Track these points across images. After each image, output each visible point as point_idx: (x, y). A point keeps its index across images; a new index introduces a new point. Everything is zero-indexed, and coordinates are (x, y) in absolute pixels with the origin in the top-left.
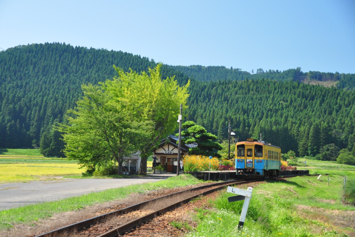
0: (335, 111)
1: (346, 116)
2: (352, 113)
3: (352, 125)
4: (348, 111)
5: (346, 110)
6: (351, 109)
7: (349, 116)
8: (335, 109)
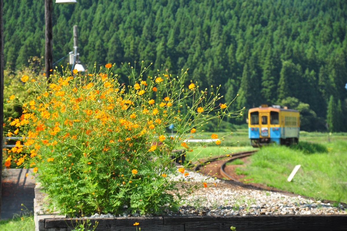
0: (62, 16)
1: (87, 27)
2: (97, 21)
3: (102, 47)
4: (89, 17)
5: (86, 15)
6: (94, 12)
7: (93, 28)
8: (61, 12)
